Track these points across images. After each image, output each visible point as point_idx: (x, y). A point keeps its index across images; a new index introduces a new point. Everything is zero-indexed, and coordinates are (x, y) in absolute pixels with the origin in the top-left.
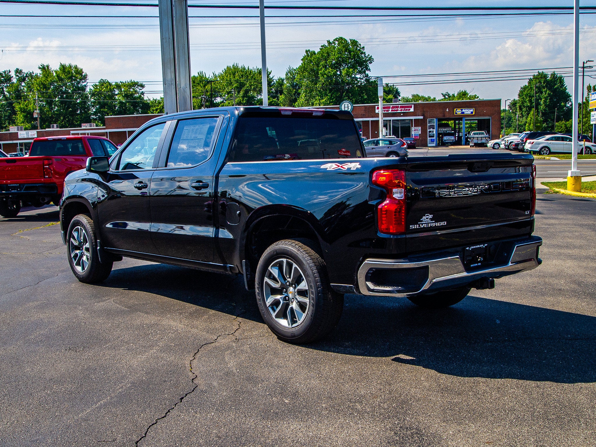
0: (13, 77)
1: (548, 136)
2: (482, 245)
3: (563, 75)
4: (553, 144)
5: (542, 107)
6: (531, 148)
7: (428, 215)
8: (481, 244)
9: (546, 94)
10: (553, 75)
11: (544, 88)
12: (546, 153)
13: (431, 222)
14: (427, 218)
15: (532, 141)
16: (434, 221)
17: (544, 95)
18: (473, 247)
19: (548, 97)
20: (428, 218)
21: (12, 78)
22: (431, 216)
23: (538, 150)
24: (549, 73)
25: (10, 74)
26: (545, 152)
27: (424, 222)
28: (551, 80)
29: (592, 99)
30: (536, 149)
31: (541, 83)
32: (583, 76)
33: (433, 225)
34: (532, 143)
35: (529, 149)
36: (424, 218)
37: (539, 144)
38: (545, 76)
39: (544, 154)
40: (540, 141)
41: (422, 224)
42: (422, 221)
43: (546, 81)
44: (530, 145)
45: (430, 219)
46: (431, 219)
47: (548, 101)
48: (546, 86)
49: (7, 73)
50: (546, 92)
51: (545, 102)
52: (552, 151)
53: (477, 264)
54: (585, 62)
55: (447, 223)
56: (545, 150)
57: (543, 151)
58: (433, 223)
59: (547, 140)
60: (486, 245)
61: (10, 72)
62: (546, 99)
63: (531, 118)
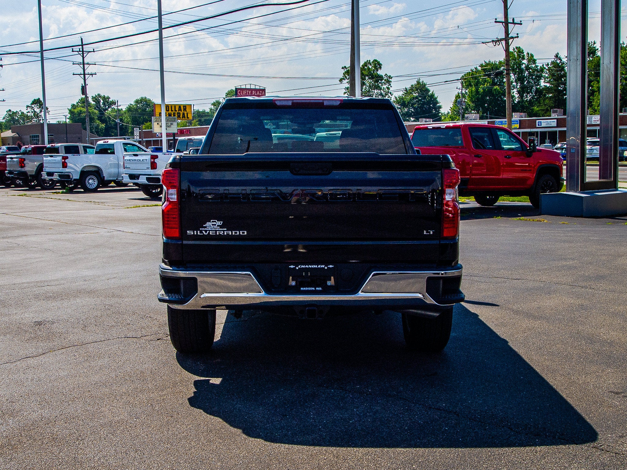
0: (598, 49)
2: (323, 266)
7: (215, 222)
13: (220, 229)
14: (213, 225)
16: (226, 229)
18: (304, 266)
20: (215, 225)
21: (597, 51)
22: (219, 223)
25: (594, 46)
27: (209, 229)
33: (224, 234)
36: (208, 224)
41: (206, 231)
42: (206, 227)
45: (218, 226)
46: (221, 227)
49: (591, 45)
53: (314, 289)
55: (247, 233)
58: (224, 231)
60: (330, 266)
61: (594, 43)
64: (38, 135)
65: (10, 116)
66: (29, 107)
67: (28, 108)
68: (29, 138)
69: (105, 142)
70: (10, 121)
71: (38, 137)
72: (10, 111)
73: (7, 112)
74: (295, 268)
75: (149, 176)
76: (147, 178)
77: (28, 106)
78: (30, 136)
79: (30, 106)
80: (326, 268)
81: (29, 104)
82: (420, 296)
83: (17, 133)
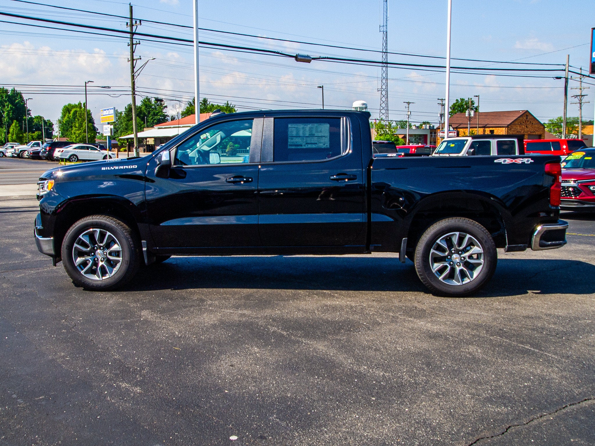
1: (75, 146)
3: (21, 92)
4: (80, 152)
5: (5, 119)
6: (61, 156)
9: (8, 107)
10: (14, 91)
11: (6, 102)
12: (75, 161)
15: (61, 149)
17: (7, 109)
19: (10, 110)
23: (67, 157)
24: (10, 89)
26: (74, 159)
28: (12, 95)
29: (104, 114)
30: (66, 156)
31: (3, 97)
32: (86, 94)
34: (62, 152)
35: (60, 157)
37: (68, 152)
38: (7, 91)
39: (73, 161)
40: (69, 149)
43: (7, 96)
44: (60, 153)
47: (11, 114)
48: (8, 100)
50: (8, 106)
51: (8, 115)
52: (80, 158)
54: (87, 82)
56: (73, 157)
57: (72, 159)
59: (75, 149)
62: (9, 112)
63: (14, 129)
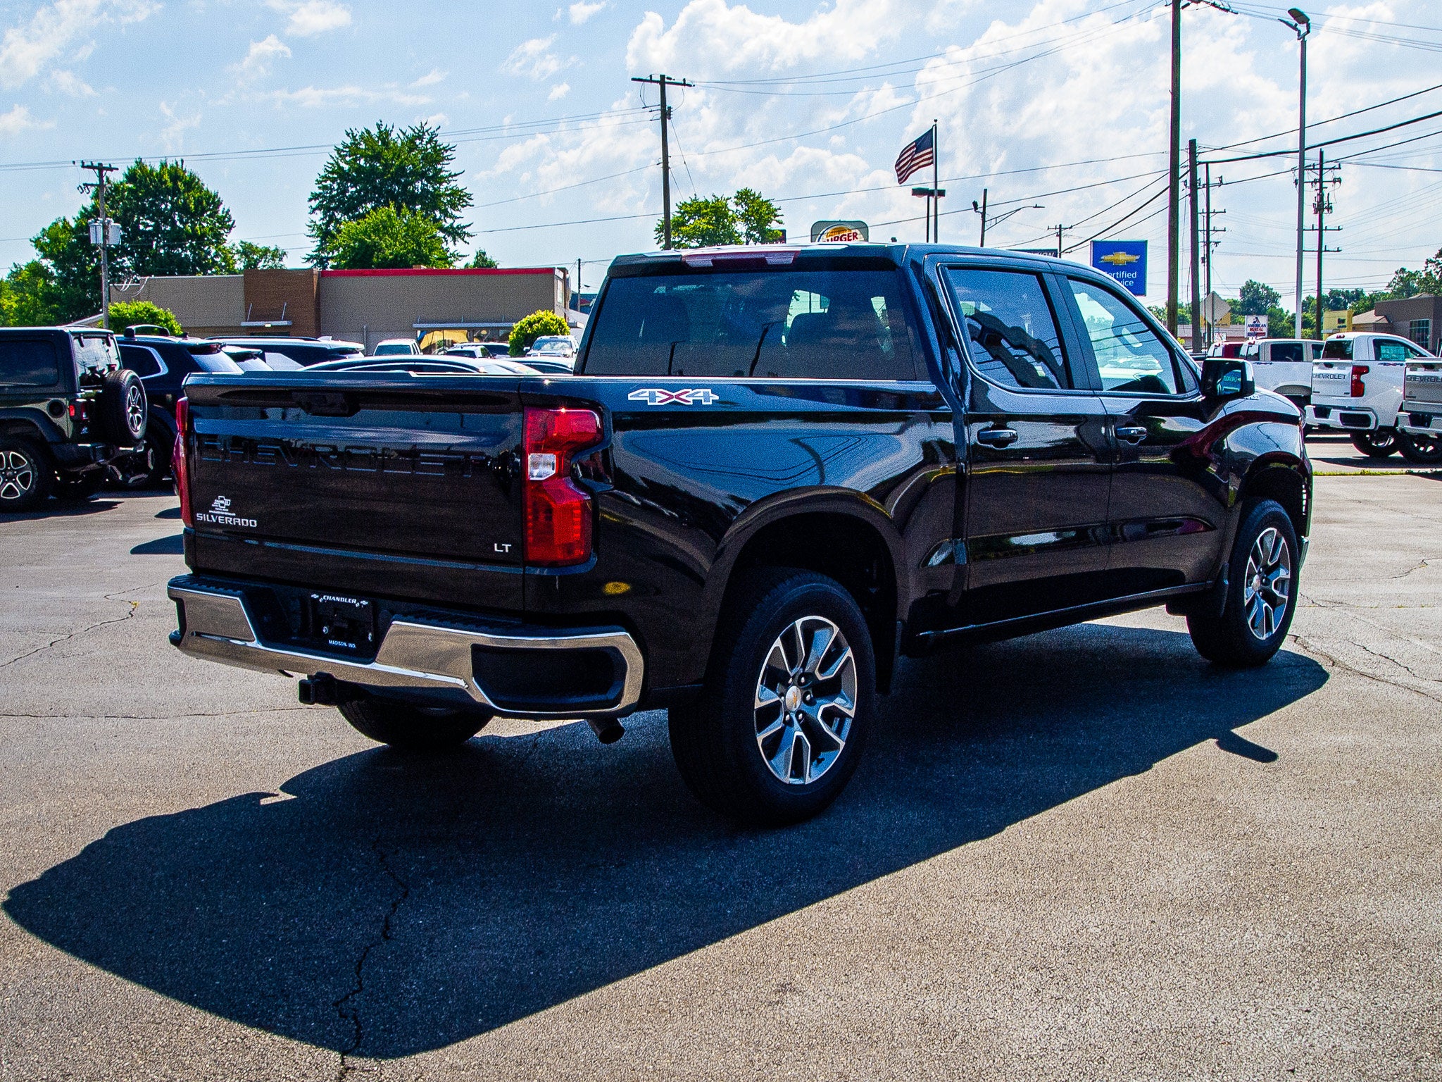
2: (354, 601)
7: (222, 499)
8: (352, 598)
13: (229, 514)
16: (234, 514)
18: (329, 598)
20: (223, 505)
27: (218, 512)
33: (232, 522)
36: (216, 502)
41: (215, 515)
42: (213, 509)
45: (227, 507)
46: (229, 509)
53: (345, 644)
55: (258, 523)
58: (233, 517)
60: (364, 603)
64: (1427, 321)
65: (1401, 281)
66: (1432, 262)
67: (1430, 265)
68: (1409, 325)
69: (1340, 337)
70: (1400, 291)
71: (1427, 325)
72: (1403, 270)
73: (1396, 273)
74: (318, 599)
75: (1345, 412)
76: (1341, 414)
77: (1428, 262)
78: (1411, 323)
79: (1434, 260)
80: (357, 605)
81: (1432, 257)
82: (461, 683)
83: (1385, 317)
